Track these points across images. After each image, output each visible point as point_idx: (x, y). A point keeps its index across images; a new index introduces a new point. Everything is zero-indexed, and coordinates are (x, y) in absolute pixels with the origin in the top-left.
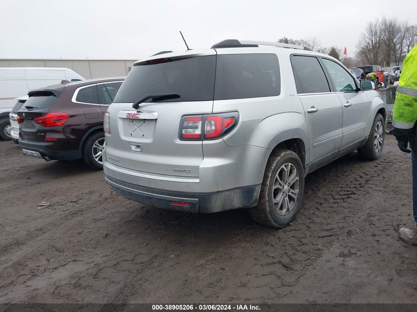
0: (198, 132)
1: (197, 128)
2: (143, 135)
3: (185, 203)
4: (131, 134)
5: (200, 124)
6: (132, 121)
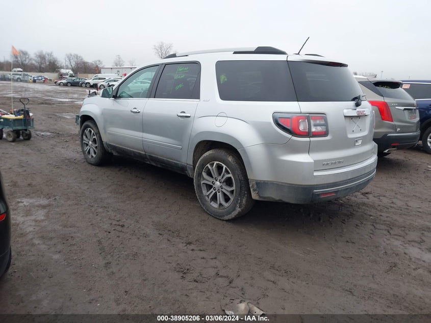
2: (361, 130)
4: (353, 131)
6: (352, 119)
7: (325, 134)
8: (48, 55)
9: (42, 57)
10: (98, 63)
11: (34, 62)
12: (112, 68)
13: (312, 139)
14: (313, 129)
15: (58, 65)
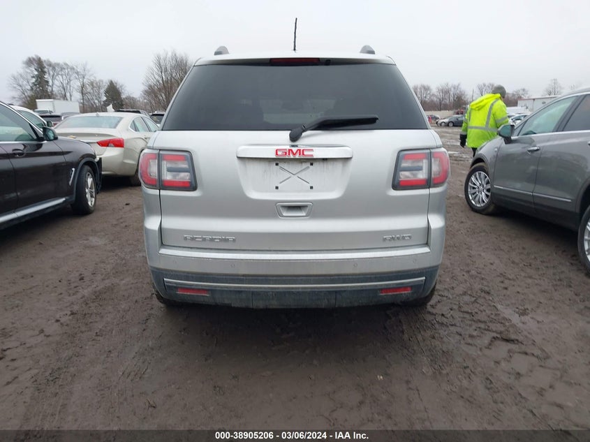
0: (422, 175)
1: (420, 169)
2: (312, 188)
3: (404, 287)
4: (277, 188)
5: (425, 164)
6: (277, 164)
7: (192, 186)
8: (454, 88)
9: (446, 92)
10: (521, 93)
11: (435, 99)
12: (534, 99)
13: (163, 192)
14: (168, 177)
15: (465, 99)
